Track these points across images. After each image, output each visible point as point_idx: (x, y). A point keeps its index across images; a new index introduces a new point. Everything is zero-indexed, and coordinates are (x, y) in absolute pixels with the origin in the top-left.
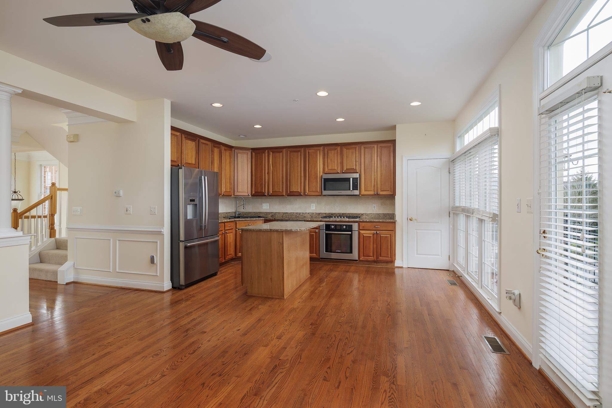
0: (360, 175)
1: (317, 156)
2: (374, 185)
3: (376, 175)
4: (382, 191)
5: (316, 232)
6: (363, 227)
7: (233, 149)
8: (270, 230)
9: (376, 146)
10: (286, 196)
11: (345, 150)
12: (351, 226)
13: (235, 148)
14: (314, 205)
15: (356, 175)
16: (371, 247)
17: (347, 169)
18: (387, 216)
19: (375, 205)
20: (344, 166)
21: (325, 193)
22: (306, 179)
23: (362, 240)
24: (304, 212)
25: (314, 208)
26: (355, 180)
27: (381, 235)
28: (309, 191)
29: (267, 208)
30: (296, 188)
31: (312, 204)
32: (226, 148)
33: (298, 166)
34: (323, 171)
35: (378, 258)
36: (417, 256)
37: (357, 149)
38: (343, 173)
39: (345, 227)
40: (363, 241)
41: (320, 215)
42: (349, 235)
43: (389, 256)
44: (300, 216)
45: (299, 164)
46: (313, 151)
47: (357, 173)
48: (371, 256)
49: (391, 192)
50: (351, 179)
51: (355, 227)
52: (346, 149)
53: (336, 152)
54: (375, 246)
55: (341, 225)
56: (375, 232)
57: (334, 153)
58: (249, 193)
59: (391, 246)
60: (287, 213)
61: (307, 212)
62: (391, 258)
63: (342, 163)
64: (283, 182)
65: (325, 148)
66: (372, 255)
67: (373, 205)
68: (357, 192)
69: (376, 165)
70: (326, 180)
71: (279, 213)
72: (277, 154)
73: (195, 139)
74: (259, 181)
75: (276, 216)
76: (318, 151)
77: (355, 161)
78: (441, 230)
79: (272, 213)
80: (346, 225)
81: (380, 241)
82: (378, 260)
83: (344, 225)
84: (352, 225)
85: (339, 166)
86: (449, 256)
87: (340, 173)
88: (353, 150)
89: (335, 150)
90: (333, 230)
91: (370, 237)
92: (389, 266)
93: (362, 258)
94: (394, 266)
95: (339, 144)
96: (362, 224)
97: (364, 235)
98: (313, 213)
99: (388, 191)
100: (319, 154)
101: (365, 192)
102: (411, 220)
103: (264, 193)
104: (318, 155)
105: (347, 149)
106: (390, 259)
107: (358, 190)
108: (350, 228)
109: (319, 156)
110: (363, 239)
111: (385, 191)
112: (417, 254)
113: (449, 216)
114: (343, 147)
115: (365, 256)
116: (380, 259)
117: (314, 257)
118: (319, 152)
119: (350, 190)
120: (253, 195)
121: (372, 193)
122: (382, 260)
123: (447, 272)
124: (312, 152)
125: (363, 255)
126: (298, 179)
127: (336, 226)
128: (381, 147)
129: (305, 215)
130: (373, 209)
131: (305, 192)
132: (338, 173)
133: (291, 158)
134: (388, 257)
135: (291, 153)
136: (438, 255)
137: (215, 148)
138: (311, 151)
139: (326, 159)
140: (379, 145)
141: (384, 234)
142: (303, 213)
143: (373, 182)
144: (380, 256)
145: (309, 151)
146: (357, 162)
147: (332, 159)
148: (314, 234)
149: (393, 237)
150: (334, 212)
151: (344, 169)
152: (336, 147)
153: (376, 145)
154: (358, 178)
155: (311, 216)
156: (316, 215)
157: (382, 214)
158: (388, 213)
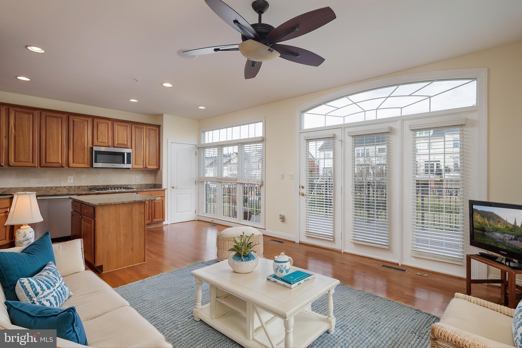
2: (143, 160)
3: (145, 152)
4: (149, 165)
11: (116, 126)
14: (72, 177)
15: (130, 151)
17: (118, 144)
18: (148, 186)
19: (138, 177)
20: (115, 141)
21: (95, 165)
22: (70, 149)
26: (129, 154)
28: (73, 163)
30: (56, 159)
31: (69, 177)
33: (58, 135)
34: (92, 143)
35: (153, 220)
36: (177, 214)
37: (128, 127)
38: (115, 147)
41: (81, 188)
45: (60, 131)
46: (79, 120)
49: (157, 166)
50: (125, 154)
53: (107, 126)
54: (150, 211)
57: (105, 127)
61: (62, 185)
62: (162, 218)
63: (113, 138)
64: (33, 151)
65: (93, 120)
66: (148, 219)
67: (136, 177)
68: (130, 166)
69: (145, 143)
70: (97, 153)
72: (24, 115)
76: (86, 122)
77: (126, 137)
78: (191, 194)
81: (155, 206)
85: (110, 140)
86: (196, 210)
87: (112, 147)
88: (125, 127)
89: (106, 124)
92: (159, 225)
94: (163, 225)
98: (70, 186)
99: (155, 165)
101: (135, 166)
102: (173, 188)
105: (118, 125)
107: (130, 164)
109: (87, 126)
111: (152, 165)
112: (177, 212)
113: (196, 184)
114: (114, 122)
116: (155, 220)
119: (125, 164)
121: (141, 167)
124: (77, 121)
128: (149, 129)
129: (60, 189)
131: (68, 164)
132: (110, 147)
136: (190, 211)
138: (77, 119)
139: (95, 131)
140: (148, 127)
142: (56, 187)
143: (143, 158)
144: (155, 218)
145: (73, 119)
146: (129, 138)
147: (102, 132)
150: (97, 184)
151: (115, 144)
152: (107, 121)
153: (145, 127)
154: (131, 153)
155: (68, 190)
156: (75, 188)
157: (144, 185)
158: (149, 184)
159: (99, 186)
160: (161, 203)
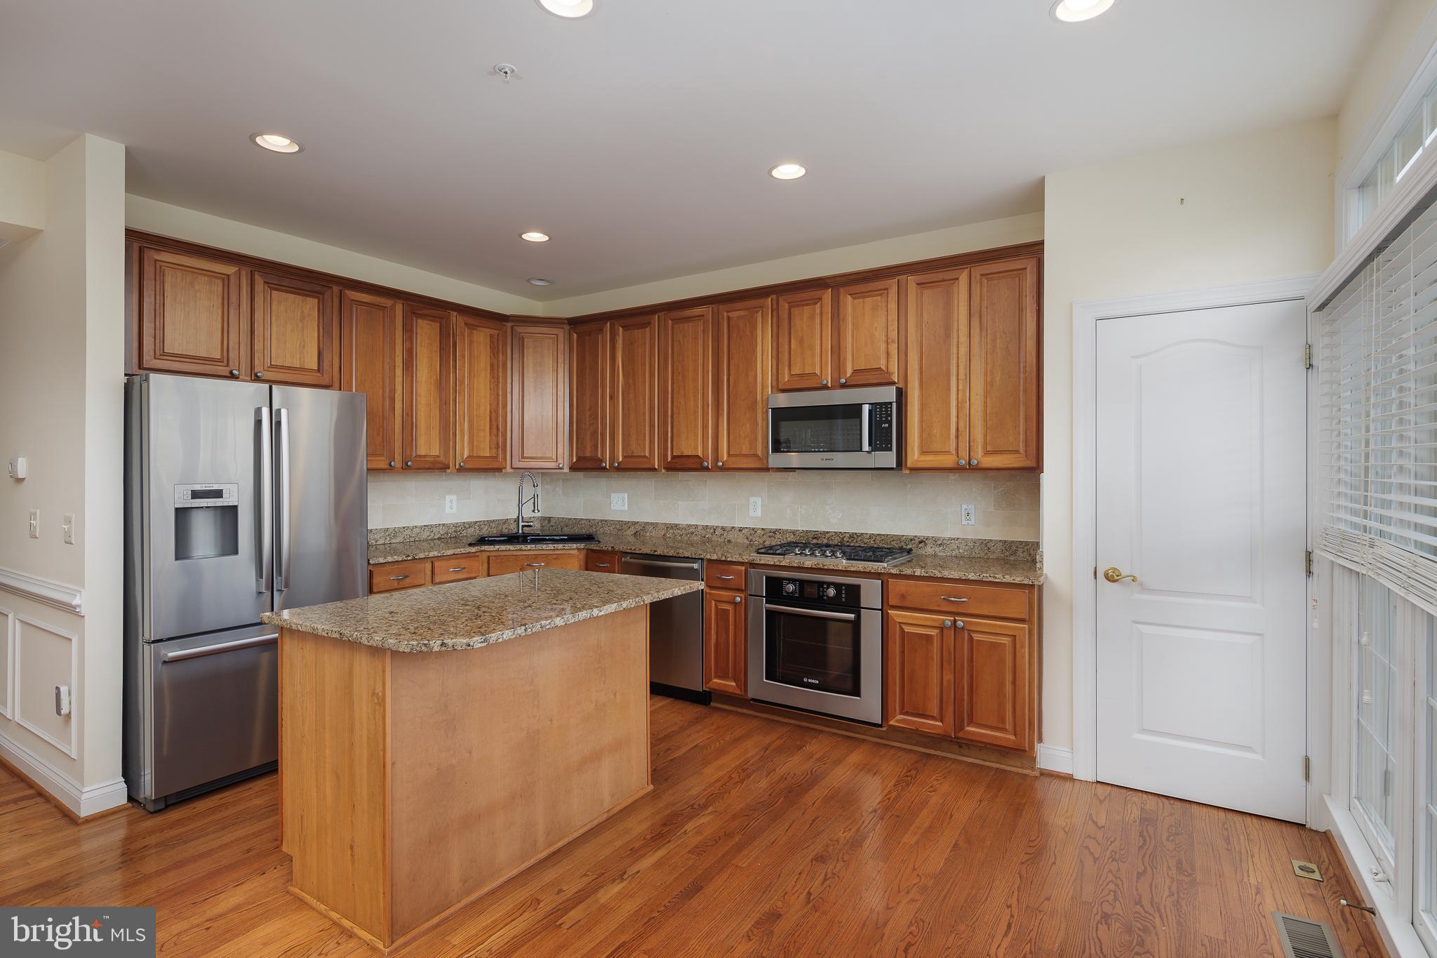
0: (901, 394)
1: (754, 328)
2: (957, 430)
3: (964, 390)
4: (987, 453)
5: (735, 603)
6: (903, 596)
7: (509, 325)
8: (338, 636)
9: (964, 277)
10: (663, 471)
11: (849, 303)
12: (854, 591)
13: (513, 321)
14: (759, 500)
15: (888, 394)
16: (934, 679)
17: (855, 372)
19: (971, 507)
20: (845, 359)
22: (720, 412)
23: (895, 649)
24: (728, 525)
25: (759, 513)
26: (880, 410)
27: (976, 637)
28: (729, 455)
29: (622, 508)
30: (691, 445)
31: (752, 499)
32: (471, 321)
33: (696, 370)
34: (774, 383)
35: (962, 728)
36: (1140, 736)
37: (893, 291)
38: (843, 386)
39: (832, 592)
40: (903, 652)
41: (778, 535)
42: (849, 625)
43: (1009, 726)
44: (715, 538)
45: (700, 362)
46: (742, 313)
47: (893, 383)
48: (933, 718)
49: (1024, 458)
50: (866, 409)
51: (871, 593)
52: (854, 299)
53: (818, 311)
54: (948, 677)
55: (821, 584)
56: (948, 620)
57: (812, 318)
58: (560, 461)
59: (1014, 683)
60: (676, 525)
61: (738, 525)
62: (1015, 735)
63: (837, 350)
64: (652, 426)
65: (780, 298)
66: (935, 712)
67: (964, 506)
68: (889, 458)
69: (963, 350)
70: (781, 415)
71: (655, 525)
72: (637, 333)
73: (318, 288)
74: (587, 423)
75: (648, 534)
76: (760, 314)
77: (883, 337)
79: (635, 523)
80: (838, 586)
81: (971, 660)
82: (960, 735)
83: (829, 584)
84: (858, 587)
85: (827, 364)
86: (1307, 760)
87: (833, 388)
88: (879, 298)
89: (816, 303)
90: (790, 600)
91: (929, 638)
92: (1012, 766)
93: (898, 721)
94: (1033, 768)
95: (828, 281)
96: (897, 587)
97: (907, 629)
98: (753, 529)
99: (1017, 452)
100: (763, 324)
101: (923, 458)
102: (1110, 578)
103: (601, 461)
104: (759, 326)
105: (855, 296)
106: (1013, 738)
107: (890, 449)
108: (850, 598)
109: (763, 327)
110: (903, 645)
111: (1004, 453)
112: (1142, 730)
113: (1309, 573)
114: (842, 290)
115: (907, 713)
116: (970, 732)
117: (731, 691)
118: (762, 314)
119: (861, 450)
120: (573, 468)
121: (949, 461)
122: (978, 739)
123: (1295, 829)
124: (738, 317)
125: (902, 708)
126: (696, 412)
127: (802, 583)
128: (985, 278)
129: (730, 537)
130: (965, 522)
131: (716, 459)
132: (825, 387)
133: (675, 344)
134: (1003, 730)
135: (675, 326)
137: (419, 321)
138: (737, 312)
139: (784, 340)
140: (978, 270)
141: (986, 630)
142: (723, 529)
143: (954, 419)
144: (971, 722)
145: (730, 314)
146: (893, 341)
147: (802, 338)
148: (729, 607)
149: (1023, 646)
151: (845, 372)
152: (818, 293)
153: (967, 269)
154: (891, 403)
155: (747, 538)
156: (765, 536)
157: (999, 546)
158: (1021, 542)
159: (828, 535)
160: (1009, 650)
